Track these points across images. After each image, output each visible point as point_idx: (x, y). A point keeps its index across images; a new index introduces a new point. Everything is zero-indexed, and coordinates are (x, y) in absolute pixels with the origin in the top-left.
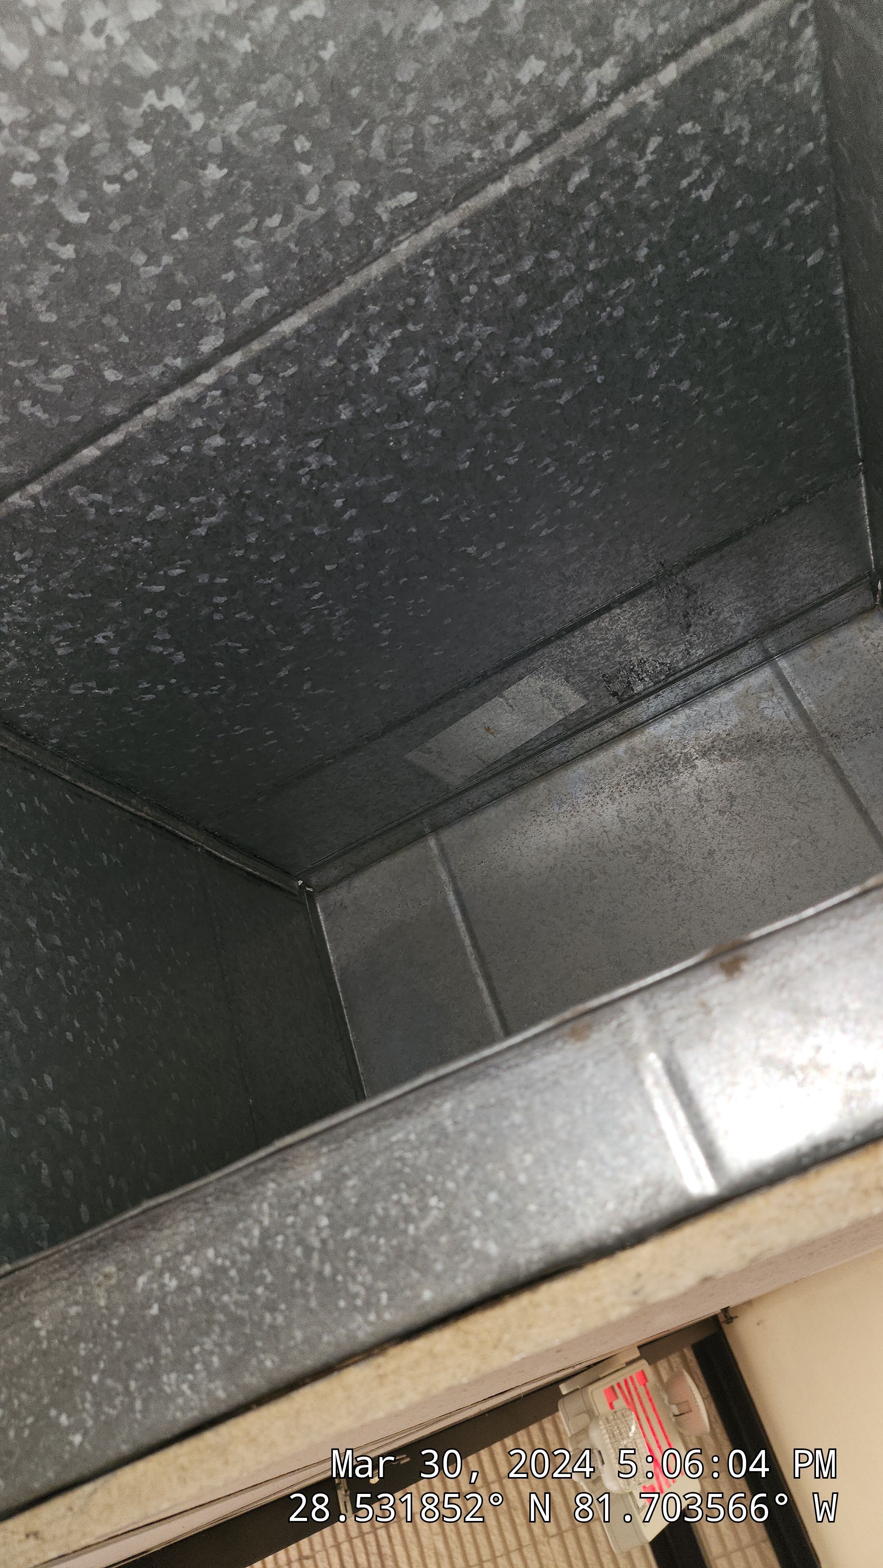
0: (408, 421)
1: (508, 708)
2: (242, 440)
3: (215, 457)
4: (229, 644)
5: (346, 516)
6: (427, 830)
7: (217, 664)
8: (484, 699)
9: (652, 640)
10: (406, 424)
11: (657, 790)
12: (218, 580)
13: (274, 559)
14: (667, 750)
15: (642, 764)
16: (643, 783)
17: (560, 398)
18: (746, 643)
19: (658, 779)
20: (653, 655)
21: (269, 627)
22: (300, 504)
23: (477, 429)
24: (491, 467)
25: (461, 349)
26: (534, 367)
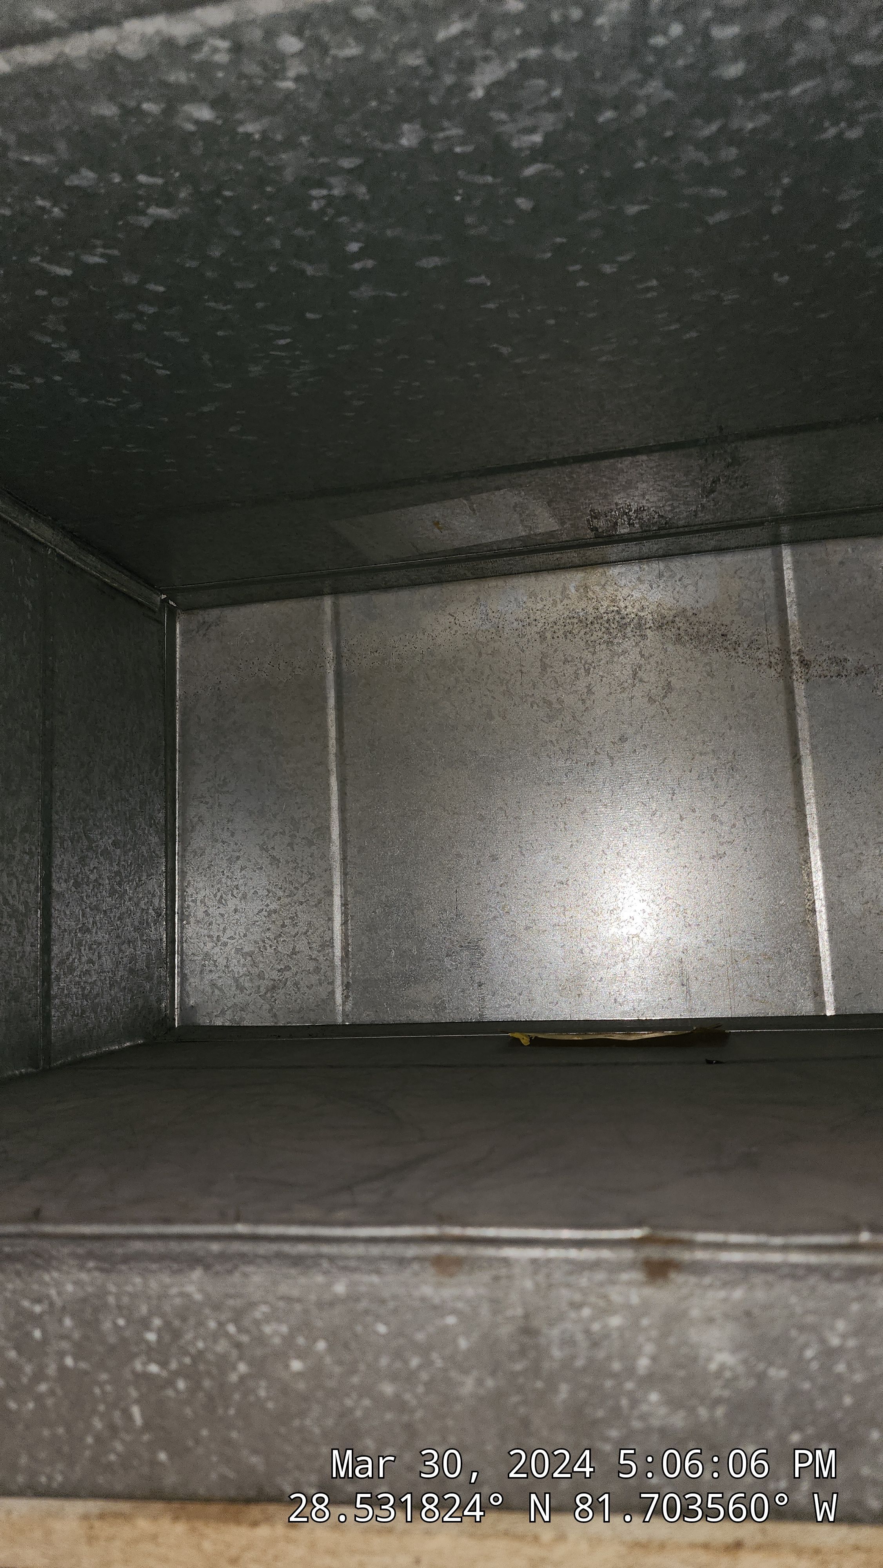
0: (494, 176)
1: (469, 511)
2: (241, 123)
3: (192, 134)
4: (146, 360)
5: (357, 266)
6: (326, 590)
7: (124, 376)
8: (446, 496)
9: (664, 494)
10: (490, 179)
11: (594, 647)
12: (151, 287)
13: (239, 285)
14: (622, 605)
15: (590, 610)
16: (582, 632)
17: (712, 215)
18: (762, 523)
19: (600, 634)
20: (656, 507)
21: (206, 357)
22: (299, 232)
23: (582, 217)
24: (577, 267)
25: (616, 108)
26: (700, 165)
